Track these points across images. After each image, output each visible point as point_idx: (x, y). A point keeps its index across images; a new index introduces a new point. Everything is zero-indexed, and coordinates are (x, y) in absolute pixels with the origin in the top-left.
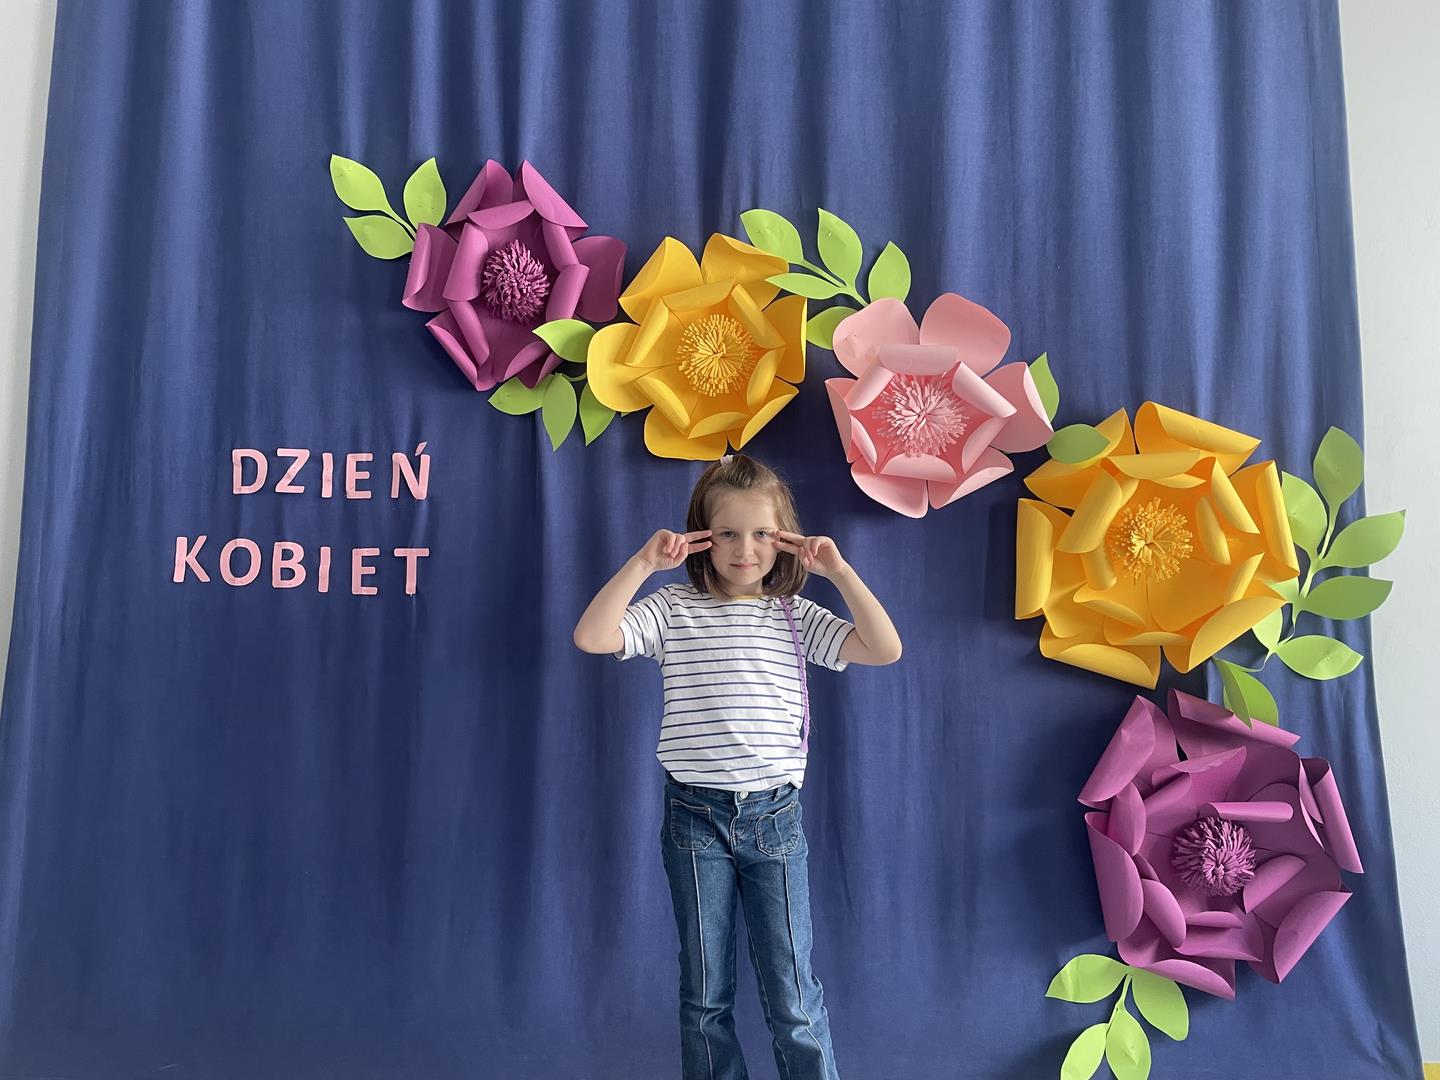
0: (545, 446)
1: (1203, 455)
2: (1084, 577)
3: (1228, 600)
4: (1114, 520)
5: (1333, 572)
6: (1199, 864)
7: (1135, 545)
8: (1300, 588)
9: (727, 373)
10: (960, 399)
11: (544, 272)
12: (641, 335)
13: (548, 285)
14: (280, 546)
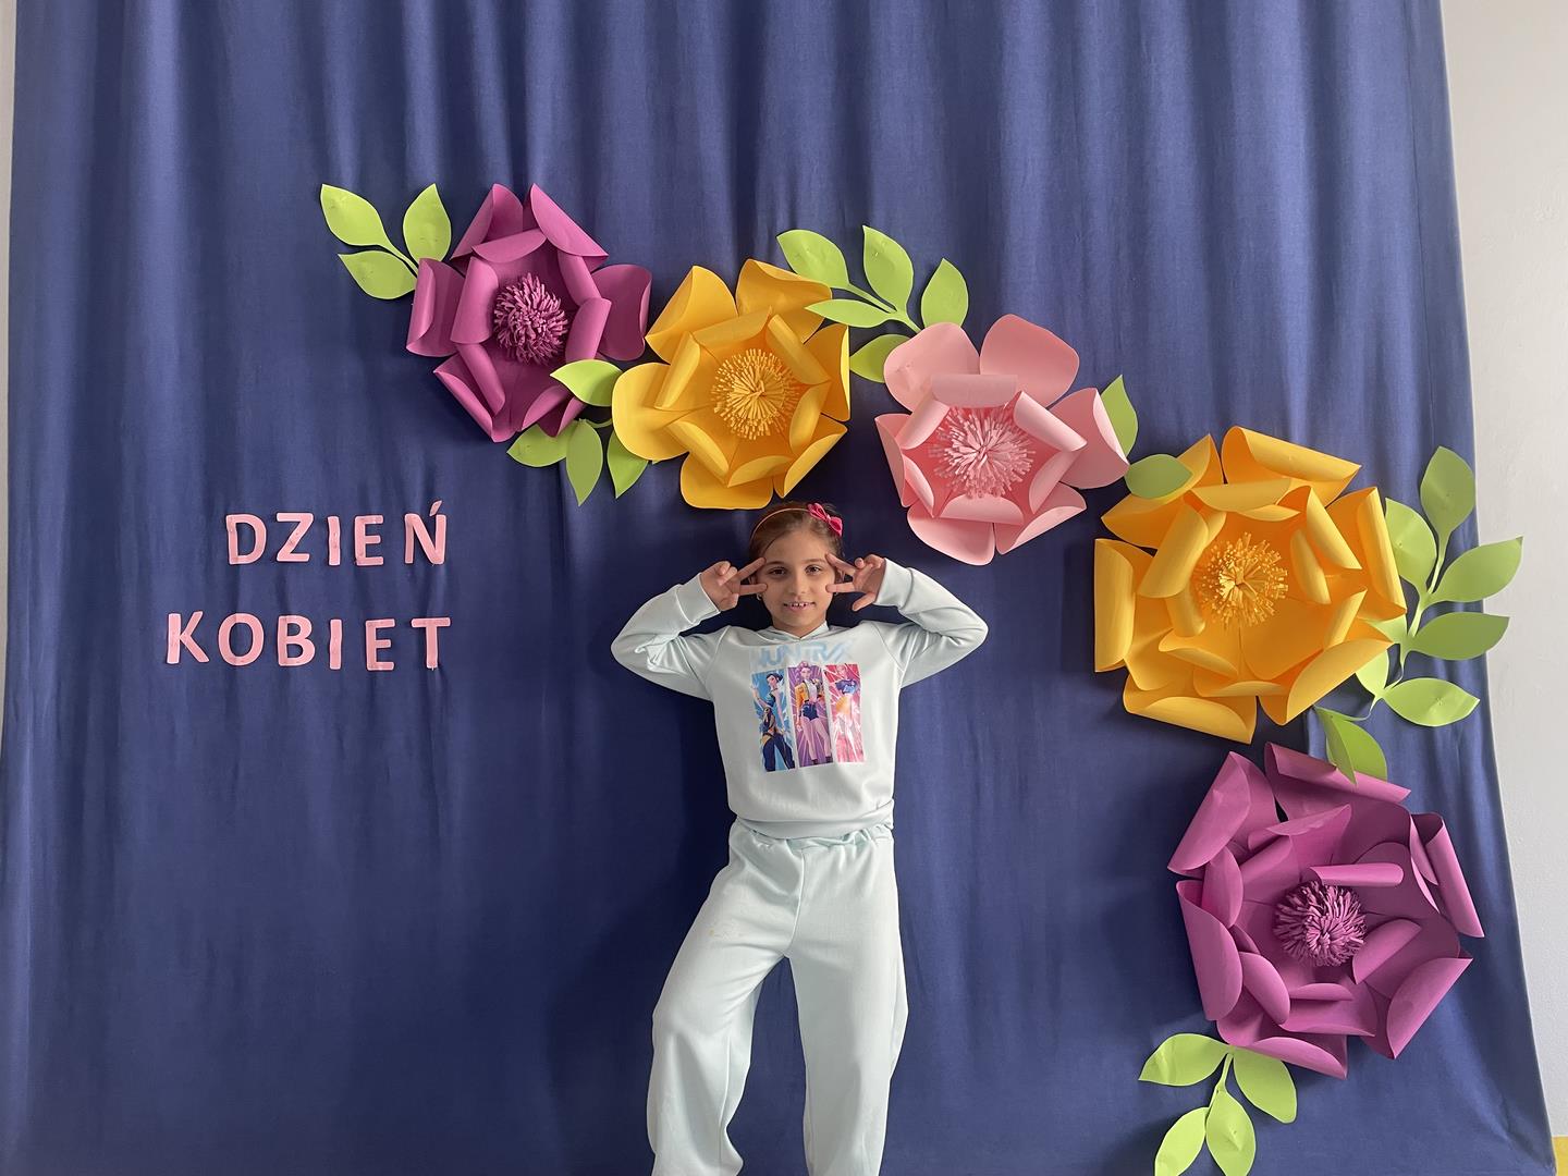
0: (570, 500)
1: (1296, 484)
2: (1171, 624)
3: (1329, 640)
4: (1199, 560)
5: (1444, 608)
6: (1302, 933)
7: (1224, 587)
8: (1408, 628)
9: (766, 413)
10: (1024, 432)
11: (561, 307)
12: (671, 375)
13: (566, 321)
14: (285, 620)
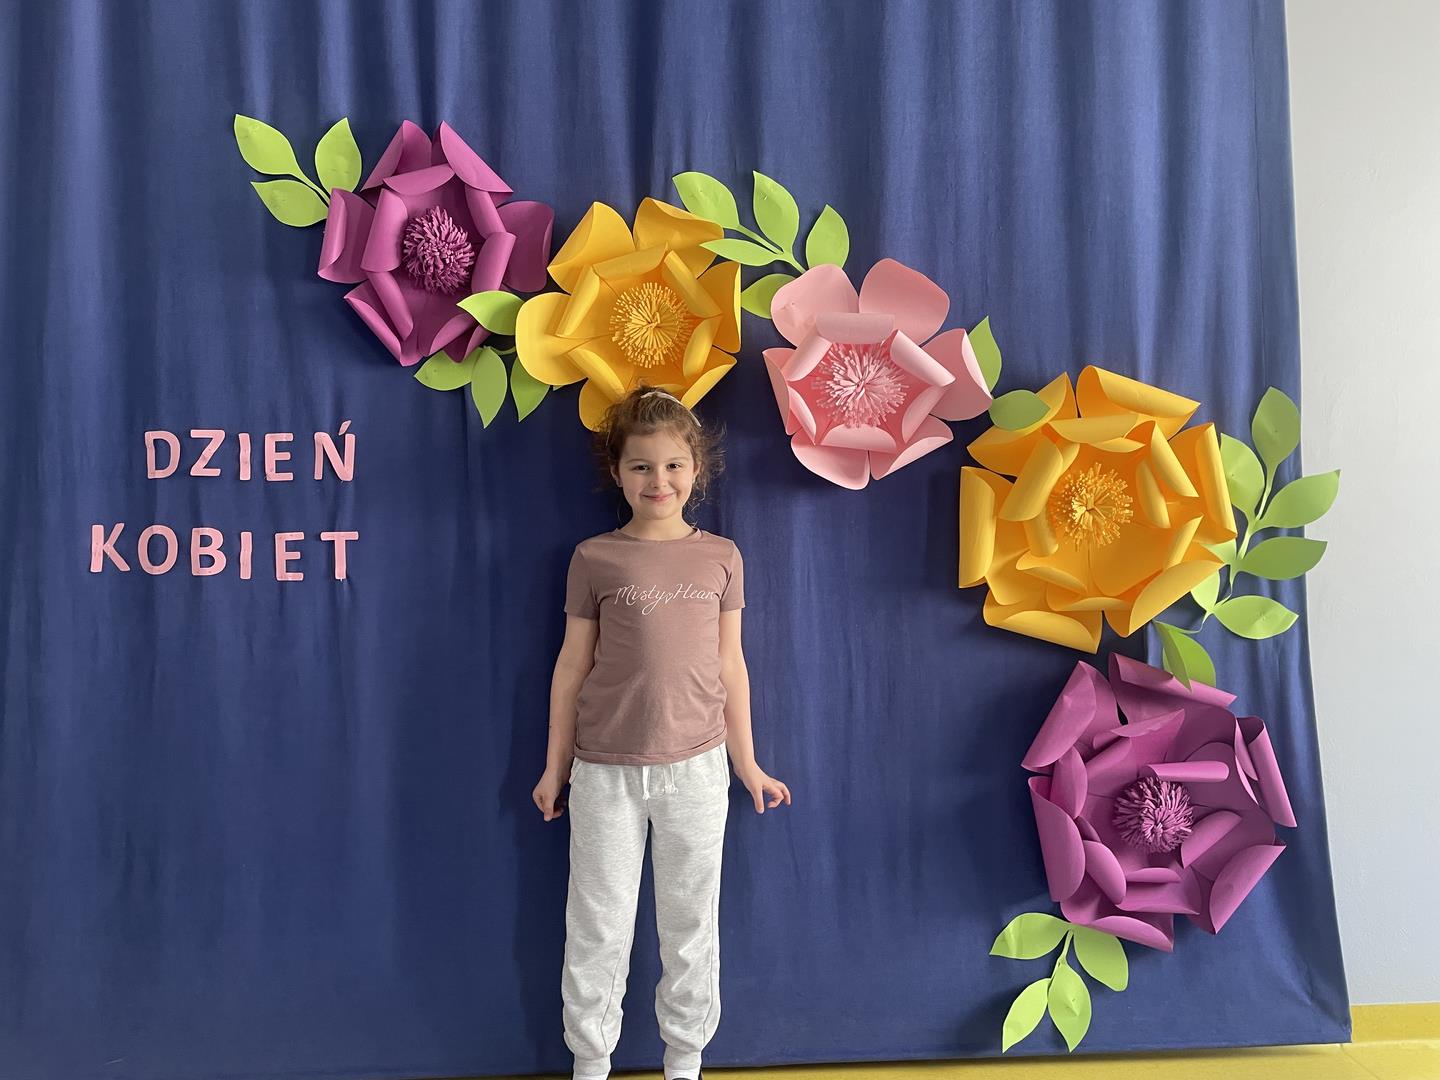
0: (475, 422)
1: (1142, 419)
2: (1027, 545)
3: (1168, 562)
4: (1054, 488)
5: (1270, 533)
6: (1138, 824)
7: (1076, 512)
8: (1239, 547)
9: (661, 343)
10: (899, 368)
11: (468, 240)
12: (571, 307)
13: (473, 254)
14: (198, 532)
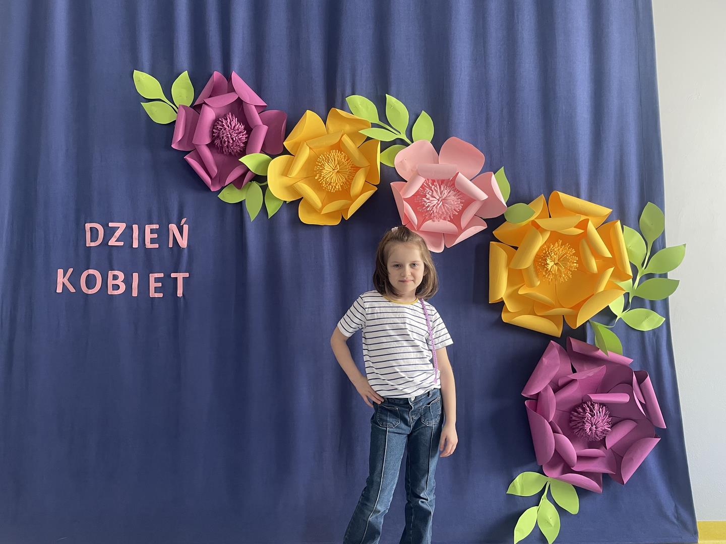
0: (247, 219)
1: (583, 218)
2: (524, 281)
3: (597, 290)
4: (538, 252)
5: (650, 276)
6: (583, 425)
7: (549, 264)
8: (634, 283)
9: (340, 180)
10: (459, 192)
11: (245, 129)
12: (295, 161)
13: (247, 136)
14: (112, 273)
